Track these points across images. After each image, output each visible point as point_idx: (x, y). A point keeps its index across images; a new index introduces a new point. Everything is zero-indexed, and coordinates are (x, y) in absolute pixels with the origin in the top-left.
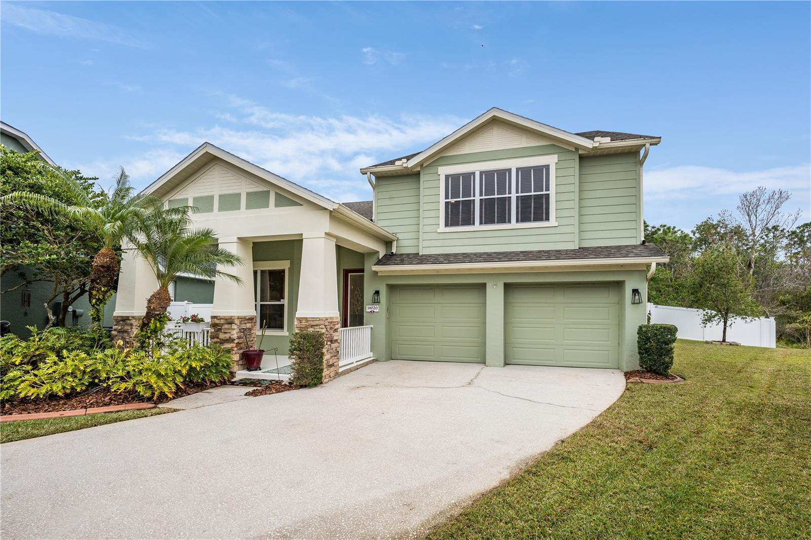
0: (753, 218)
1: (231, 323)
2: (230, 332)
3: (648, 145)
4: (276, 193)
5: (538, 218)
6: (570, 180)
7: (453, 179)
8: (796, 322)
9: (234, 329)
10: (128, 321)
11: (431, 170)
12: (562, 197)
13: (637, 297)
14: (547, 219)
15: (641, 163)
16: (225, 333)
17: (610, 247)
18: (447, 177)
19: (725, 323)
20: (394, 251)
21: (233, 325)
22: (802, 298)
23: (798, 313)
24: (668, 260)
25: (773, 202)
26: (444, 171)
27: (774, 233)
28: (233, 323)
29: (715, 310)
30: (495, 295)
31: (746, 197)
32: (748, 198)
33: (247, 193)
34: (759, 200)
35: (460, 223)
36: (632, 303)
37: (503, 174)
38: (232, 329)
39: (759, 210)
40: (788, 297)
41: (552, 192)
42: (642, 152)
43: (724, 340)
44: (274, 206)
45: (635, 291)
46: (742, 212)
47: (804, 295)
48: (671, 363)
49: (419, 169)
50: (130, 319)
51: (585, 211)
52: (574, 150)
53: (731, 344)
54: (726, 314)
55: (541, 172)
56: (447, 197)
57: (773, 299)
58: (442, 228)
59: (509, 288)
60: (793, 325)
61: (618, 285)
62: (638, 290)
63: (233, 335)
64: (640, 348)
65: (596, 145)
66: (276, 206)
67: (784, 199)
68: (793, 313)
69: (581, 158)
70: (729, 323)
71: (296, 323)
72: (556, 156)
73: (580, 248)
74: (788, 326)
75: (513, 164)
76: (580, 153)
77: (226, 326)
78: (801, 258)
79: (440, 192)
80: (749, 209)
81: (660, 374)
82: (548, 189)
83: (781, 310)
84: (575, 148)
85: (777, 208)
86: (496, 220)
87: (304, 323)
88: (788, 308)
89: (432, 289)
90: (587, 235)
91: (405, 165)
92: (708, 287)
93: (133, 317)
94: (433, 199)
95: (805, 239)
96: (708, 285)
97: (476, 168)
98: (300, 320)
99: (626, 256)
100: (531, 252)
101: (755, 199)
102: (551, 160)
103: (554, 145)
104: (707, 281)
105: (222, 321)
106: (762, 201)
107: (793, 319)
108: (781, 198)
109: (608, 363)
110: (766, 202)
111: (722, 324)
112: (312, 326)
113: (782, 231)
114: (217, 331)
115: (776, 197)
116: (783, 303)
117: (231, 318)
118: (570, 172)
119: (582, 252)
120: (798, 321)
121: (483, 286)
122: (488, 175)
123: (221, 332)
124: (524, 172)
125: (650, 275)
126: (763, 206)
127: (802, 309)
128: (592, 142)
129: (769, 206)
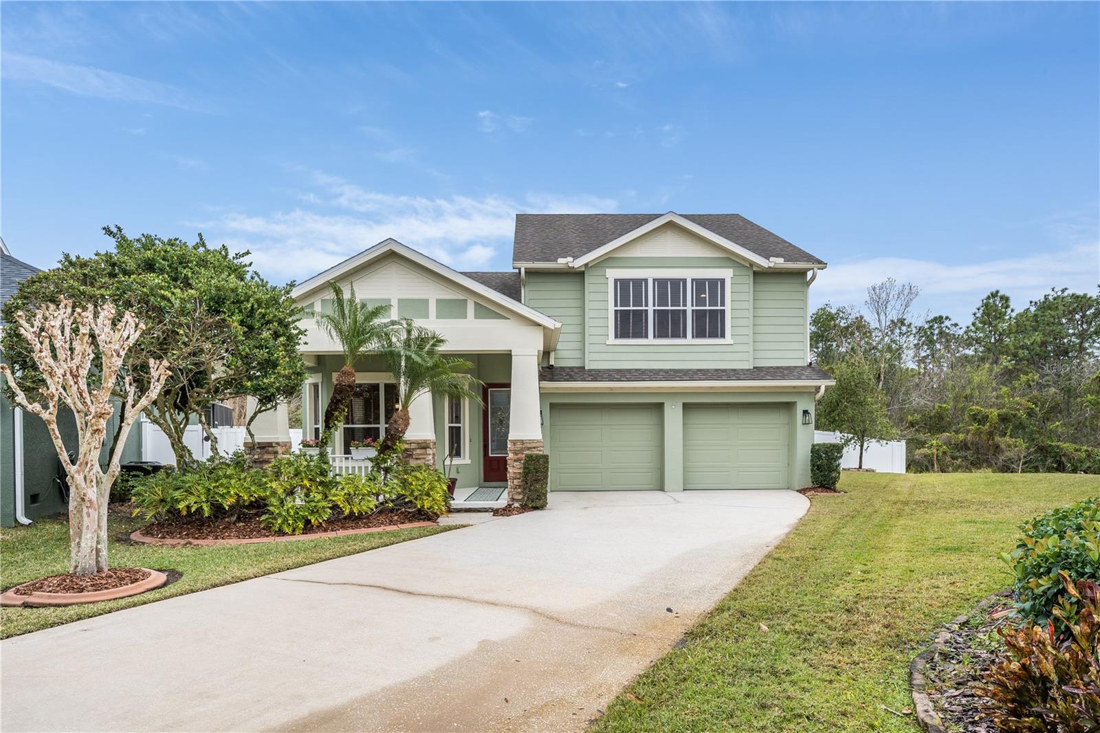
0: (882, 317)
1: (425, 448)
2: (424, 458)
3: (815, 269)
4: (475, 302)
5: (714, 334)
6: (745, 296)
7: (622, 284)
8: (925, 447)
9: (430, 454)
10: (270, 449)
11: (598, 272)
12: (738, 314)
13: (807, 418)
14: (723, 336)
15: (808, 284)
16: (417, 459)
17: (781, 367)
18: (616, 281)
19: (862, 446)
20: (552, 362)
21: (428, 449)
22: (931, 418)
23: (926, 437)
24: (835, 383)
25: (903, 299)
26: (613, 274)
27: (900, 329)
28: (428, 448)
29: (851, 434)
30: (673, 415)
31: (874, 290)
32: (877, 291)
33: (437, 300)
34: (888, 295)
35: (631, 335)
36: (803, 424)
37: (677, 284)
38: (427, 454)
39: (889, 308)
40: (917, 417)
41: (728, 308)
42: (810, 274)
43: (860, 467)
44: (473, 316)
45: (806, 412)
46: (871, 308)
47: (932, 414)
48: (839, 477)
49: (583, 269)
50: (274, 445)
51: (760, 329)
52: (748, 266)
53: (867, 470)
54: (863, 436)
55: (716, 286)
56: (616, 305)
57: (901, 420)
58: (612, 339)
59: (687, 407)
60: (923, 451)
61: (789, 406)
62: (807, 411)
63: (428, 461)
64: (813, 465)
65: (772, 265)
66: (476, 317)
67: (914, 295)
68: (922, 437)
69: (755, 274)
70: (865, 447)
71: (509, 446)
72: (731, 270)
73: (754, 368)
74: (918, 452)
75: (689, 274)
76: (754, 269)
77: (419, 451)
78: (930, 363)
79: (609, 297)
80: (878, 304)
81: (829, 488)
82: (723, 304)
83: (910, 433)
84: (750, 264)
85: (907, 306)
86: (670, 334)
87: (519, 446)
88: (917, 430)
89: (598, 409)
90: (760, 354)
91: (570, 265)
92: (845, 406)
93: (278, 444)
94: (600, 305)
95: (935, 338)
96: (846, 403)
97: (650, 274)
98: (514, 442)
99: (799, 378)
100: (708, 370)
101: (885, 293)
102: (726, 274)
103: (729, 258)
104: (844, 398)
105: (413, 446)
106: (891, 296)
107: (921, 444)
108: (909, 293)
109: (779, 483)
110: (896, 297)
111: (858, 448)
112: (529, 449)
113: (909, 326)
114: (406, 457)
115: (906, 292)
116: (912, 425)
117: (425, 442)
118: (745, 288)
119: (758, 372)
120: (926, 446)
121: (660, 406)
122: (661, 283)
123: (412, 458)
124: (699, 284)
125: (819, 396)
126: (892, 303)
127: (930, 432)
128: (768, 261)
129: (899, 302)
